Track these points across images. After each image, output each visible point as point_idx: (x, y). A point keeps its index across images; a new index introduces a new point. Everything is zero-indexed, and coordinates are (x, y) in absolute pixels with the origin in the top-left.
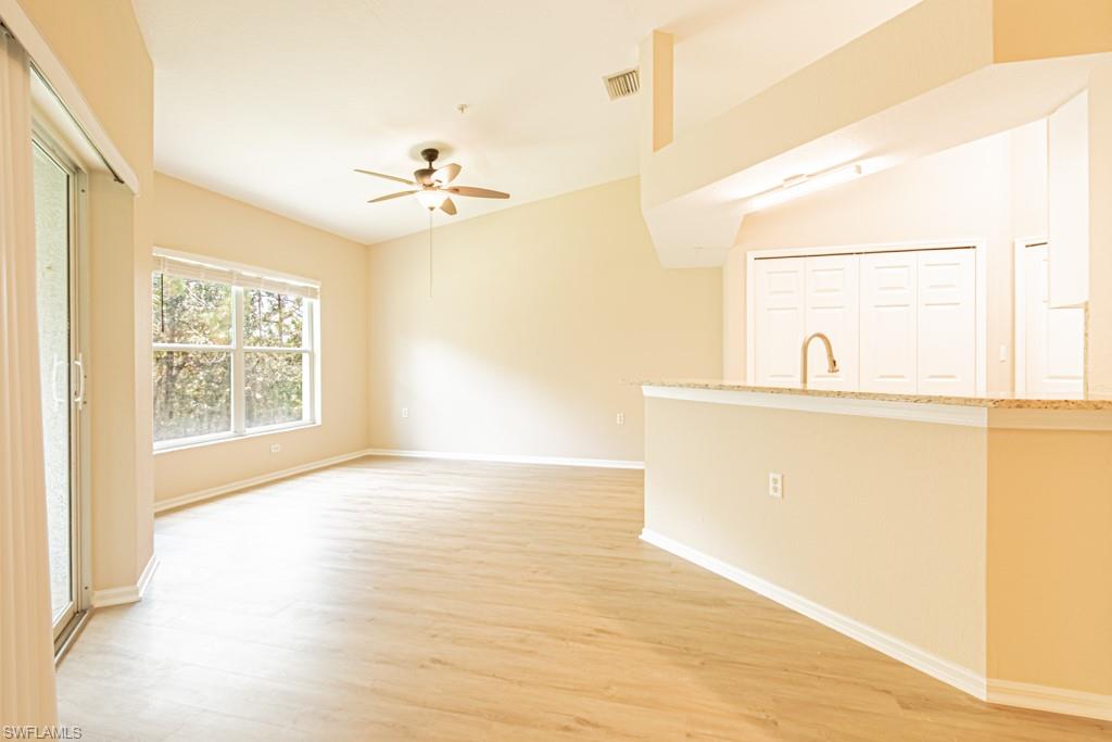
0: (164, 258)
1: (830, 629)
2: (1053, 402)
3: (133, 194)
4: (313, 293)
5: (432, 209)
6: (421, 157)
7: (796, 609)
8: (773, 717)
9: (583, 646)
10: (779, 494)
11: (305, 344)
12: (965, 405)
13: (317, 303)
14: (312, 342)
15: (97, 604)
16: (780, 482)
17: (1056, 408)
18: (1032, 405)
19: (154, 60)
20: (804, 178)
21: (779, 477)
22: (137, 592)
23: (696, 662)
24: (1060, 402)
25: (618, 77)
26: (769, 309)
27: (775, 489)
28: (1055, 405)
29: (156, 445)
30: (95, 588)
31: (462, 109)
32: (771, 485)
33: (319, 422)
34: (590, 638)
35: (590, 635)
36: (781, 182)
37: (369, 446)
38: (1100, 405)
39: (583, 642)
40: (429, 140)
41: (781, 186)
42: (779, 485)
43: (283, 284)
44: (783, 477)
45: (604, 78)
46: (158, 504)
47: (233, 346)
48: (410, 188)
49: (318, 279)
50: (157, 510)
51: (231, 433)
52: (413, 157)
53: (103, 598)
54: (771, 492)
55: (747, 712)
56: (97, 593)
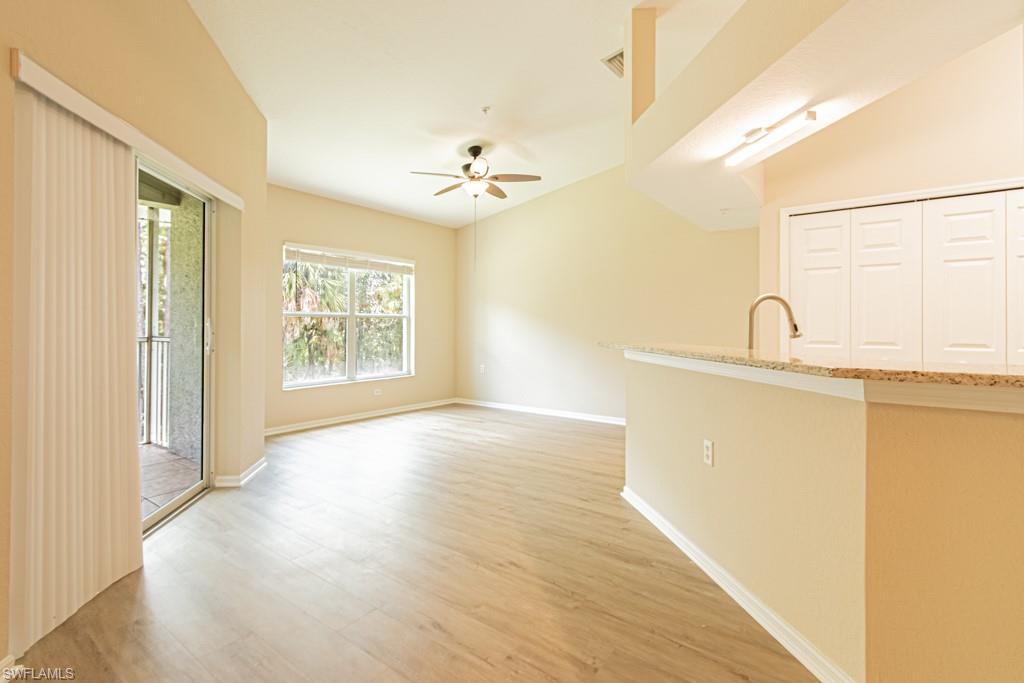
0: (298, 252)
1: (740, 608)
2: (898, 373)
3: (240, 211)
4: (409, 271)
5: (476, 196)
6: (468, 154)
7: (720, 584)
8: (598, 664)
9: (487, 572)
10: (710, 462)
11: (405, 312)
12: (808, 373)
13: (412, 278)
14: (409, 310)
15: (217, 485)
16: (710, 449)
17: (901, 380)
18: (872, 376)
19: (266, 116)
20: (763, 132)
21: (709, 444)
22: (239, 481)
23: (570, 605)
24: (906, 373)
25: (615, 57)
26: (806, 270)
27: (708, 456)
28: (900, 377)
29: (285, 384)
30: (217, 474)
31: (485, 111)
32: (705, 452)
33: (413, 373)
34: (499, 568)
35: (501, 565)
36: (743, 140)
37: (456, 395)
38: (957, 379)
39: (492, 569)
40: (472, 139)
41: (745, 145)
42: (710, 453)
43: (386, 264)
44: (713, 444)
45: (602, 60)
46: (269, 430)
47: (348, 314)
48: (458, 181)
49: (412, 259)
50: (267, 434)
51: (345, 378)
52: (462, 155)
53: (221, 481)
54: (705, 460)
55: (578, 655)
56: (219, 478)
